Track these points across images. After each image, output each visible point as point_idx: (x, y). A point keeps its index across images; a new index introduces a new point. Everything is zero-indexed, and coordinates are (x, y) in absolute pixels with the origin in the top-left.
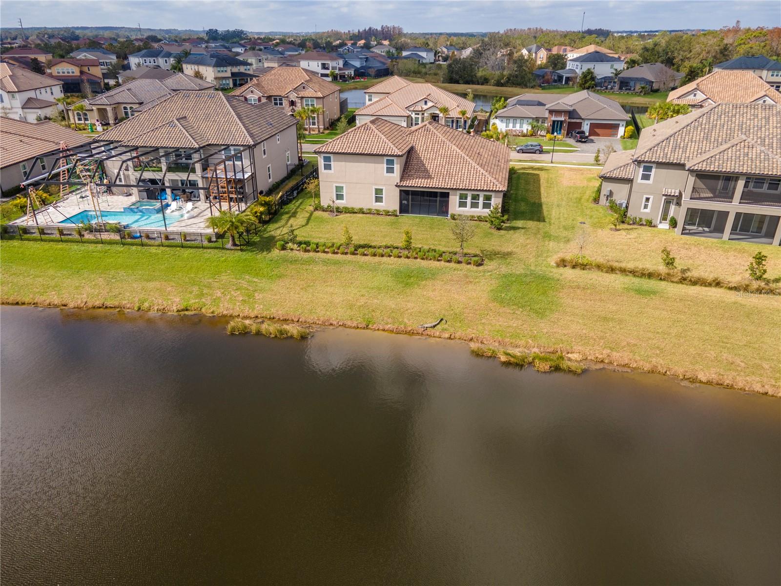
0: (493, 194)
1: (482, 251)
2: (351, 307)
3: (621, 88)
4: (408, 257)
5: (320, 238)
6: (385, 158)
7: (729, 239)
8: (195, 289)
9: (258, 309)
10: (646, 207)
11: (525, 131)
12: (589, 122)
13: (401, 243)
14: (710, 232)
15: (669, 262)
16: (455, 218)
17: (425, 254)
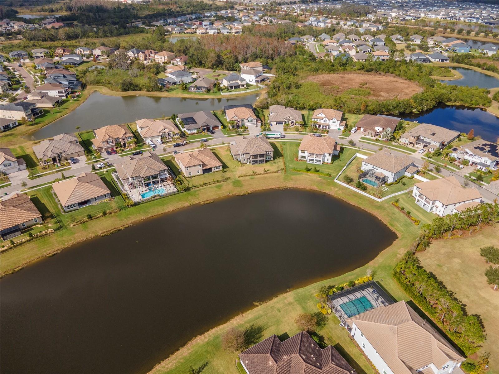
0: (220, 166)
1: (225, 178)
2: (215, 195)
4: (215, 183)
5: (196, 184)
6: (199, 165)
7: (259, 164)
8: (187, 201)
9: (202, 200)
10: (245, 161)
11: (196, 132)
12: (212, 127)
13: (212, 181)
15: (254, 172)
16: (214, 172)
17: (217, 182)
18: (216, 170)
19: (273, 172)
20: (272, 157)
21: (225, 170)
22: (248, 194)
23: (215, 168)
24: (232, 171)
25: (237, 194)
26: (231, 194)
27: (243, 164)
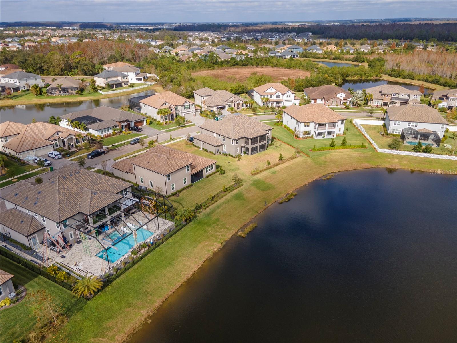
0: (213, 164)
2: (247, 212)
3: (60, 92)
4: (228, 193)
6: (186, 167)
7: (259, 152)
8: (211, 238)
10: (238, 151)
11: (111, 133)
12: (133, 122)
15: (269, 163)
16: (207, 177)
19: (292, 158)
20: (270, 140)
23: (207, 169)
24: (233, 170)
27: (237, 157)
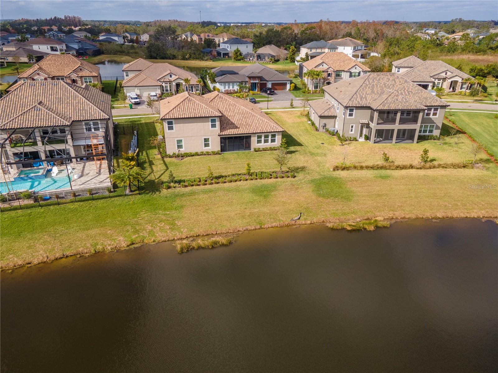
0: (276, 134)
1: (289, 168)
2: (243, 217)
3: (258, 60)
4: (252, 179)
5: (186, 176)
6: (210, 119)
7: (396, 143)
8: (129, 228)
9: (185, 232)
10: (352, 131)
11: (236, 90)
12: (271, 83)
13: (244, 171)
14: (384, 140)
15: (387, 159)
16: (257, 151)
17: (261, 176)
18: (262, 145)
19: (455, 166)
20: (437, 128)
21: (292, 148)
22: (377, 227)
23: (259, 137)
24: (312, 154)
25: (330, 225)
26: (306, 220)
27: (346, 140)
